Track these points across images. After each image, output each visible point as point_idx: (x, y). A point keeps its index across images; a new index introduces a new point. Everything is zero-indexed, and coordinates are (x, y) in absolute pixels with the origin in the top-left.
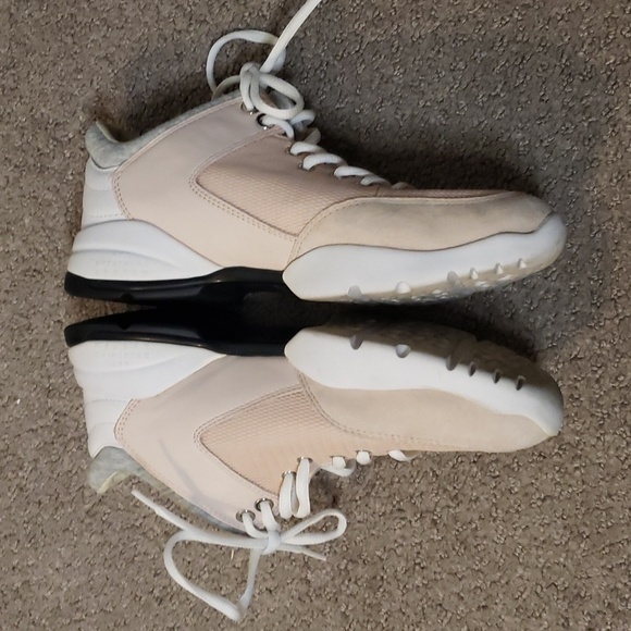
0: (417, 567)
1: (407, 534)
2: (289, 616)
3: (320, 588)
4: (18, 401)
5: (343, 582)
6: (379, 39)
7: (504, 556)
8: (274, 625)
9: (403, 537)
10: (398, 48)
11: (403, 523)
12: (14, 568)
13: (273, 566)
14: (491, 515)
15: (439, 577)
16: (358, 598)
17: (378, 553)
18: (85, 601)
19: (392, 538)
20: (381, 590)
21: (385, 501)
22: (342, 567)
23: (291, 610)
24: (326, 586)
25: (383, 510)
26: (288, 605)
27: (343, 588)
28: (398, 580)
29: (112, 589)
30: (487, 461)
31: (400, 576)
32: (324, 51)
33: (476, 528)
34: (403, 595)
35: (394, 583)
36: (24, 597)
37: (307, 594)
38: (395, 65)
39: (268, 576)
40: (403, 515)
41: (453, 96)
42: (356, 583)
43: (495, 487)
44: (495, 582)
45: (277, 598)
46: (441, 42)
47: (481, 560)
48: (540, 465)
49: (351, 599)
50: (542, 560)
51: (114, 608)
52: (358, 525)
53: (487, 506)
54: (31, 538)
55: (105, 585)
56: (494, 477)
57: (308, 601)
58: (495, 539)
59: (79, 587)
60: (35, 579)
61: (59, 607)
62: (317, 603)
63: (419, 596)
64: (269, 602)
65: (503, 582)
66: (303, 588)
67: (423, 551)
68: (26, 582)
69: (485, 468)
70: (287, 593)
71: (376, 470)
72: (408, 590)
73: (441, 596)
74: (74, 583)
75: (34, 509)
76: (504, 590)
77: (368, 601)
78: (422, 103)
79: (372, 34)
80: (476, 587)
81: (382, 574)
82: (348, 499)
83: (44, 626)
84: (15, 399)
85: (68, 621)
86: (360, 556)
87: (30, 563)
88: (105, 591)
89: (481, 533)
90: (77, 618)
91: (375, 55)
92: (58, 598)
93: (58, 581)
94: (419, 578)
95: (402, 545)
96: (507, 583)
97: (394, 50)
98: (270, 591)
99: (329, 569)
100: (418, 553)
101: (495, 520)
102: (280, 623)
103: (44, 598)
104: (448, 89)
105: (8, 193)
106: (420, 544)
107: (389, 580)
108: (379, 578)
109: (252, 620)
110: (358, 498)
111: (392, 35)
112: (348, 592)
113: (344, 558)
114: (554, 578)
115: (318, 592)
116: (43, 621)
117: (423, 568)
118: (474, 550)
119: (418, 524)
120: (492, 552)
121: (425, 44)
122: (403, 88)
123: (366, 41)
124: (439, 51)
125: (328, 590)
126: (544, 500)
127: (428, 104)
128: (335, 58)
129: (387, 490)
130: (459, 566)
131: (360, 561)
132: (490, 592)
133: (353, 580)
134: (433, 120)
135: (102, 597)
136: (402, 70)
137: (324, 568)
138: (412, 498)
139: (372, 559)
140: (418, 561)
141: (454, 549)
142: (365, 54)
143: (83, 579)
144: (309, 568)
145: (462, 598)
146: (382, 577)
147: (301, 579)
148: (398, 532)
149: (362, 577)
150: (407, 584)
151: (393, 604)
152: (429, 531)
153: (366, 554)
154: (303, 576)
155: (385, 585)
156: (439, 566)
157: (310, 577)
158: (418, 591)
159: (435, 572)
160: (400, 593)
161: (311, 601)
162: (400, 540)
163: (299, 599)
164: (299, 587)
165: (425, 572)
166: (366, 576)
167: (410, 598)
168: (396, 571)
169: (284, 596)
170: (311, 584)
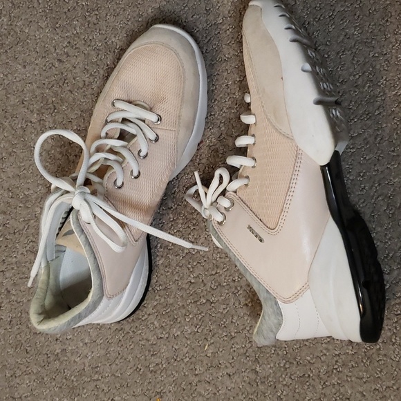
0: (335, 371)
1: (330, 347)
2: (241, 394)
3: (265, 378)
5: (281, 376)
6: (346, 10)
7: (397, 370)
9: (327, 349)
10: (359, 17)
11: (329, 340)
12: (57, 340)
13: (233, 358)
14: (391, 341)
15: (349, 379)
16: (291, 387)
17: (308, 358)
18: (102, 367)
19: (319, 349)
20: (308, 384)
22: (282, 365)
23: (243, 390)
24: (269, 376)
26: (241, 387)
27: (281, 379)
28: (321, 378)
29: (121, 361)
30: (393, 303)
31: (322, 376)
32: (307, 14)
33: (380, 348)
34: (323, 388)
35: (317, 380)
36: (62, 359)
37: (255, 380)
38: (356, 27)
39: (228, 365)
41: (393, 51)
42: (290, 377)
43: (396, 322)
44: (389, 387)
45: (234, 381)
46: (390, 15)
47: (380, 372)
49: (286, 388)
51: (121, 374)
53: (389, 334)
55: (117, 358)
56: (397, 315)
57: (255, 385)
58: (393, 358)
59: (99, 357)
60: (70, 348)
61: (84, 369)
62: (261, 387)
63: (334, 390)
64: (228, 383)
65: (395, 388)
66: (253, 376)
67: (340, 361)
68: (64, 350)
69: (391, 308)
70: (241, 377)
72: (327, 386)
73: (350, 392)
74: (96, 354)
76: (395, 393)
77: (297, 391)
78: (372, 54)
79: (342, 6)
80: (375, 389)
81: (309, 373)
83: (73, 381)
85: (89, 380)
86: (295, 359)
87: (69, 337)
88: (117, 362)
89: (382, 352)
90: (95, 378)
91: (342, 20)
92: (84, 363)
93: (85, 352)
94: (336, 379)
95: (325, 355)
96: (398, 389)
97: (356, 17)
98: (230, 375)
99: (272, 365)
100: (337, 361)
101: (394, 344)
102: (234, 397)
103: (75, 361)
104: (391, 46)
105: (84, 92)
106: (339, 355)
107: (314, 377)
108: (306, 375)
109: (215, 394)
111: (356, 8)
112: (285, 383)
113: (283, 359)
115: (263, 380)
116: (73, 377)
117: (339, 372)
118: (376, 364)
120: (390, 366)
121: (378, 15)
122: (359, 43)
123: (337, 10)
124: (387, 21)
125: (270, 379)
127: (377, 55)
128: (314, 19)
130: (365, 374)
131: (295, 363)
132: (385, 393)
133: (289, 374)
134: (378, 67)
135: (114, 366)
136: (360, 31)
137: (269, 364)
139: (304, 362)
140: (336, 367)
141: (362, 361)
142: (336, 19)
143: (103, 352)
144: (259, 363)
145: (365, 396)
146: (309, 375)
147: (252, 370)
148: (324, 345)
149: (295, 373)
150: (327, 381)
151: (315, 395)
152: (346, 347)
153: (299, 358)
154: (254, 368)
155: (311, 381)
156: (350, 372)
157: (258, 369)
158: (334, 387)
159: (347, 376)
160: (321, 387)
161: (257, 385)
162: (324, 351)
163: (249, 383)
164: (250, 375)
165: (341, 375)
166: (298, 373)
167: (327, 391)
168: (319, 372)
169: (238, 380)
170: (259, 374)
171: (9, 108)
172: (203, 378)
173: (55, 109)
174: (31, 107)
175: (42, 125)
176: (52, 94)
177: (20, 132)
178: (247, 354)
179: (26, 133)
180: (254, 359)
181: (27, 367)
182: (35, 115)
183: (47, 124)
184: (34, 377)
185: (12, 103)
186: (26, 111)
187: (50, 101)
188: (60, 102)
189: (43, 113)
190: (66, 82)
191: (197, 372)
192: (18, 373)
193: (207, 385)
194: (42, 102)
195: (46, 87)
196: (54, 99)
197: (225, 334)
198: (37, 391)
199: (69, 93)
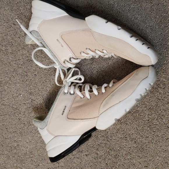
0: (129, 154)
1: (127, 144)
2: (91, 162)
3: (101, 156)
4: (22, 95)
5: (107, 156)
6: (135, 7)
7: (154, 153)
8: (86, 164)
9: (126, 145)
10: (140, 10)
11: (126, 141)
12: (15, 141)
13: (88, 148)
14: (151, 142)
15: (135, 157)
16: (111, 160)
17: (118, 148)
18: (34, 152)
19: (123, 145)
20: (118, 159)
21: (122, 135)
22: (108, 151)
23: (92, 161)
24: (102, 156)
25: (121, 137)
26: (91, 160)
27: (107, 157)
28: (123, 156)
29: (42, 149)
30: (152, 127)
31: (124, 155)
32: (119, 8)
33: (147, 145)
34: (124, 160)
36: (17, 149)
37: (97, 157)
38: (139, 15)
39: (86, 151)
40: (126, 139)
41: (154, 25)
42: (111, 156)
43: (154, 134)
44: (150, 160)
45: (88, 157)
46: (153, 10)
47: (147, 154)
48: (167, 130)
49: (109, 160)
50: (164, 156)
51: (42, 155)
52: (113, 140)
53: (151, 139)
54: (21, 133)
55: (40, 148)
56: (154, 132)
58: (152, 148)
59: (33, 148)
60: (21, 144)
61: (26, 153)
62: (100, 160)
64: (86, 158)
65: (153, 160)
66: (96, 156)
67: (131, 149)
68: (18, 145)
69: (151, 129)
70: (91, 156)
71: (120, 126)
73: (135, 162)
74: (32, 147)
75: (22, 125)
76: (153, 162)
77: (114, 161)
78: (145, 26)
79: (133, 5)
80: (145, 161)
81: (119, 154)
82: (111, 133)
83: (22, 157)
84: (21, 95)
85: (29, 157)
86: (113, 149)
87: (20, 140)
88: (40, 150)
89: (148, 146)
90: (31, 156)
91: (134, 11)
92: (26, 150)
93: (27, 146)
94: (129, 157)
95: (125, 147)
96: (154, 161)
97: (139, 10)
98: (87, 155)
99: (104, 151)
100: (130, 150)
101: (152, 143)
102: (88, 164)
103: (23, 150)
104: (153, 23)
106: (130, 147)
107: (120, 156)
109: (81, 163)
110: (114, 133)
111: (139, 6)
112: (109, 158)
113: (108, 149)
114: (167, 161)
115: (100, 157)
116: (22, 156)
117: (130, 154)
118: (145, 151)
119: (131, 142)
120: (151, 152)
121: (148, 10)
122: (140, 21)
123: (131, 7)
124: (152, 12)
125: (103, 157)
126: (167, 139)
127: (147, 26)
128: (122, 10)
129: (123, 132)
130: (141, 155)
132: (149, 162)
133: (110, 155)
134: (148, 31)
135: (39, 152)
136: (141, 16)
137: (102, 151)
138: (130, 134)
139: (116, 150)
140: (129, 152)
141: (140, 150)
142: (131, 11)
143: (34, 146)
144: (98, 150)
145: (141, 163)
146: (119, 155)
147: (96, 153)
148: (125, 143)
149: (113, 154)
150: (126, 158)
151: (121, 163)
152: (133, 144)
153: (115, 148)
154: (96, 152)
155: (119, 157)
156: (135, 154)
157: (98, 153)
158: (128, 160)
159: (134, 156)
160: (123, 160)
161: (98, 159)
162: (125, 146)
163: (95, 158)
164: (95, 155)
165: (131, 155)
166: (114, 154)
167: (126, 162)
168: (123, 154)
169: (90, 157)
170: (98, 155)
172: (76, 156)
173: (12, 45)
174: (2, 44)
175: (7, 52)
176: (11, 38)
178: (94, 147)
180: (97, 149)
181: (3, 152)
182: (4, 47)
183: (9, 51)
184: (5, 156)
187: (10, 41)
188: (14, 42)
189: (7, 47)
190: (17, 33)
191: (73, 154)
193: (77, 159)
194: (7, 42)
195: (8, 35)
196: (12, 41)
198: (7, 161)
199: (18, 38)
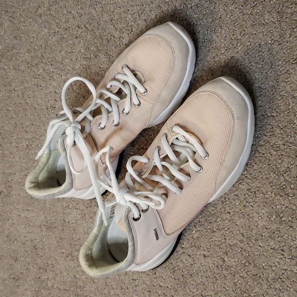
1: (282, 262)
2: (209, 271)
3: (228, 267)
5: (240, 270)
8: (201, 272)
11: (282, 257)
13: (210, 246)
15: (288, 289)
16: (245, 279)
17: (263, 264)
19: (273, 261)
20: (258, 281)
21: (277, 242)
22: (243, 262)
23: (212, 269)
24: (232, 267)
25: (274, 246)
26: (211, 266)
31: (269, 280)
34: (268, 288)
35: (265, 281)
37: (221, 266)
39: (206, 249)
40: (283, 253)
42: (247, 273)
45: (207, 261)
49: (242, 279)
52: (258, 247)
57: (220, 269)
62: (225, 272)
63: (275, 293)
64: (203, 261)
66: (221, 262)
67: (286, 274)
70: (212, 260)
71: (278, 226)
72: (271, 288)
77: (249, 283)
81: (261, 275)
82: (259, 233)
86: (253, 261)
94: (279, 285)
95: (276, 266)
98: (205, 256)
99: (236, 260)
100: (283, 274)
102: (204, 272)
106: (286, 270)
107: (263, 279)
108: (258, 276)
109: (192, 265)
110: (263, 235)
112: (242, 275)
113: (245, 259)
115: (227, 268)
117: (282, 281)
119: (288, 261)
125: (232, 269)
129: (280, 238)
131: (253, 264)
133: (246, 270)
137: (234, 259)
138: (291, 247)
139: (259, 265)
140: (281, 277)
144: (227, 255)
146: (260, 276)
147: (222, 258)
148: (277, 259)
149: (251, 271)
150: (272, 285)
151: (261, 291)
152: (292, 266)
153: (257, 262)
154: (223, 257)
155: (260, 280)
156: (291, 284)
157: (226, 259)
158: (275, 291)
159: (288, 286)
160: (266, 287)
161: (222, 270)
162: (276, 264)
163: (217, 266)
164: (219, 261)
165: (283, 284)
166: (253, 272)
167: (270, 292)
168: (269, 276)
169: (210, 261)
170: (225, 262)
171: (102, 22)
172: (186, 251)
173: (132, 31)
174: (116, 26)
175: (120, 41)
176: (132, 19)
177: (105, 42)
178: (221, 246)
179: (109, 43)
180: (224, 251)
181: (77, 204)
182: (118, 32)
183: (124, 41)
184: (80, 212)
185: (104, 19)
186: (112, 27)
187: (130, 24)
188: (136, 27)
189: (123, 32)
190: (145, 12)
191: (183, 246)
192: (71, 206)
193: (188, 257)
194: (124, 24)
195: (129, 13)
196: (133, 24)
197: (209, 227)
198: (79, 221)
